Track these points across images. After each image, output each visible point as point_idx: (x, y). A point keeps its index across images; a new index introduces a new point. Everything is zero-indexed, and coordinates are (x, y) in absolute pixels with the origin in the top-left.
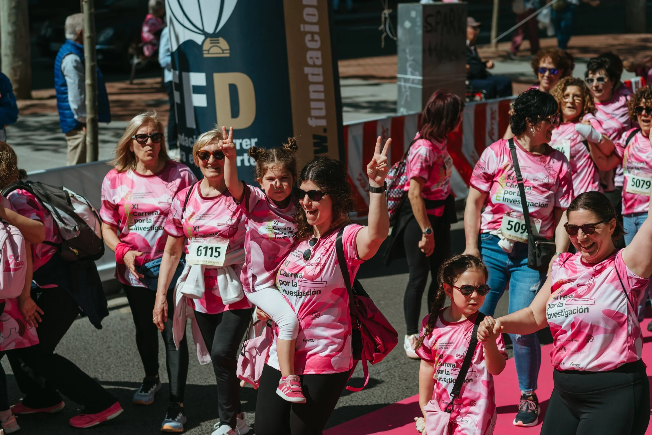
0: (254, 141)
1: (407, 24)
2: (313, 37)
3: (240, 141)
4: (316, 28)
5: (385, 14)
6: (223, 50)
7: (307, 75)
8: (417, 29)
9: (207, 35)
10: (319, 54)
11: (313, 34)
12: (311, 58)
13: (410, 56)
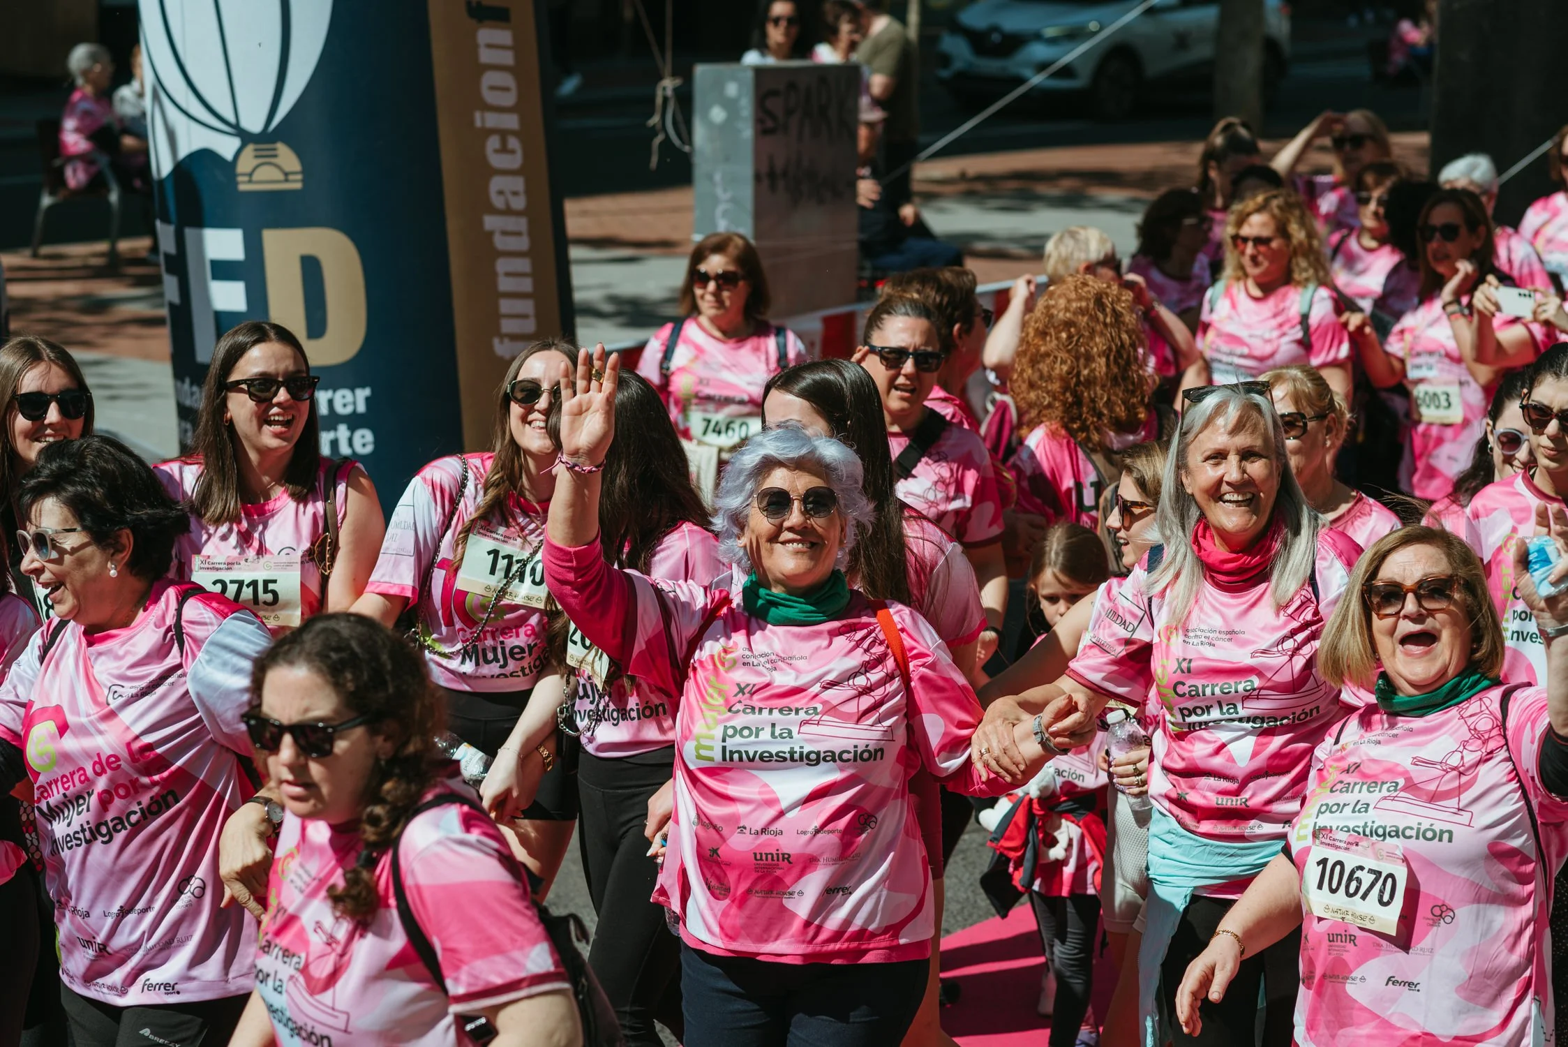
0: (363, 393)
1: (718, 114)
2: (504, 142)
3: (329, 394)
4: (511, 122)
5: (664, 88)
6: (286, 174)
7: (490, 234)
8: (740, 125)
9: (246, 137)
10: (518, 183)
11: (503, 134)
12: (501, 193)
13: (725, 190)
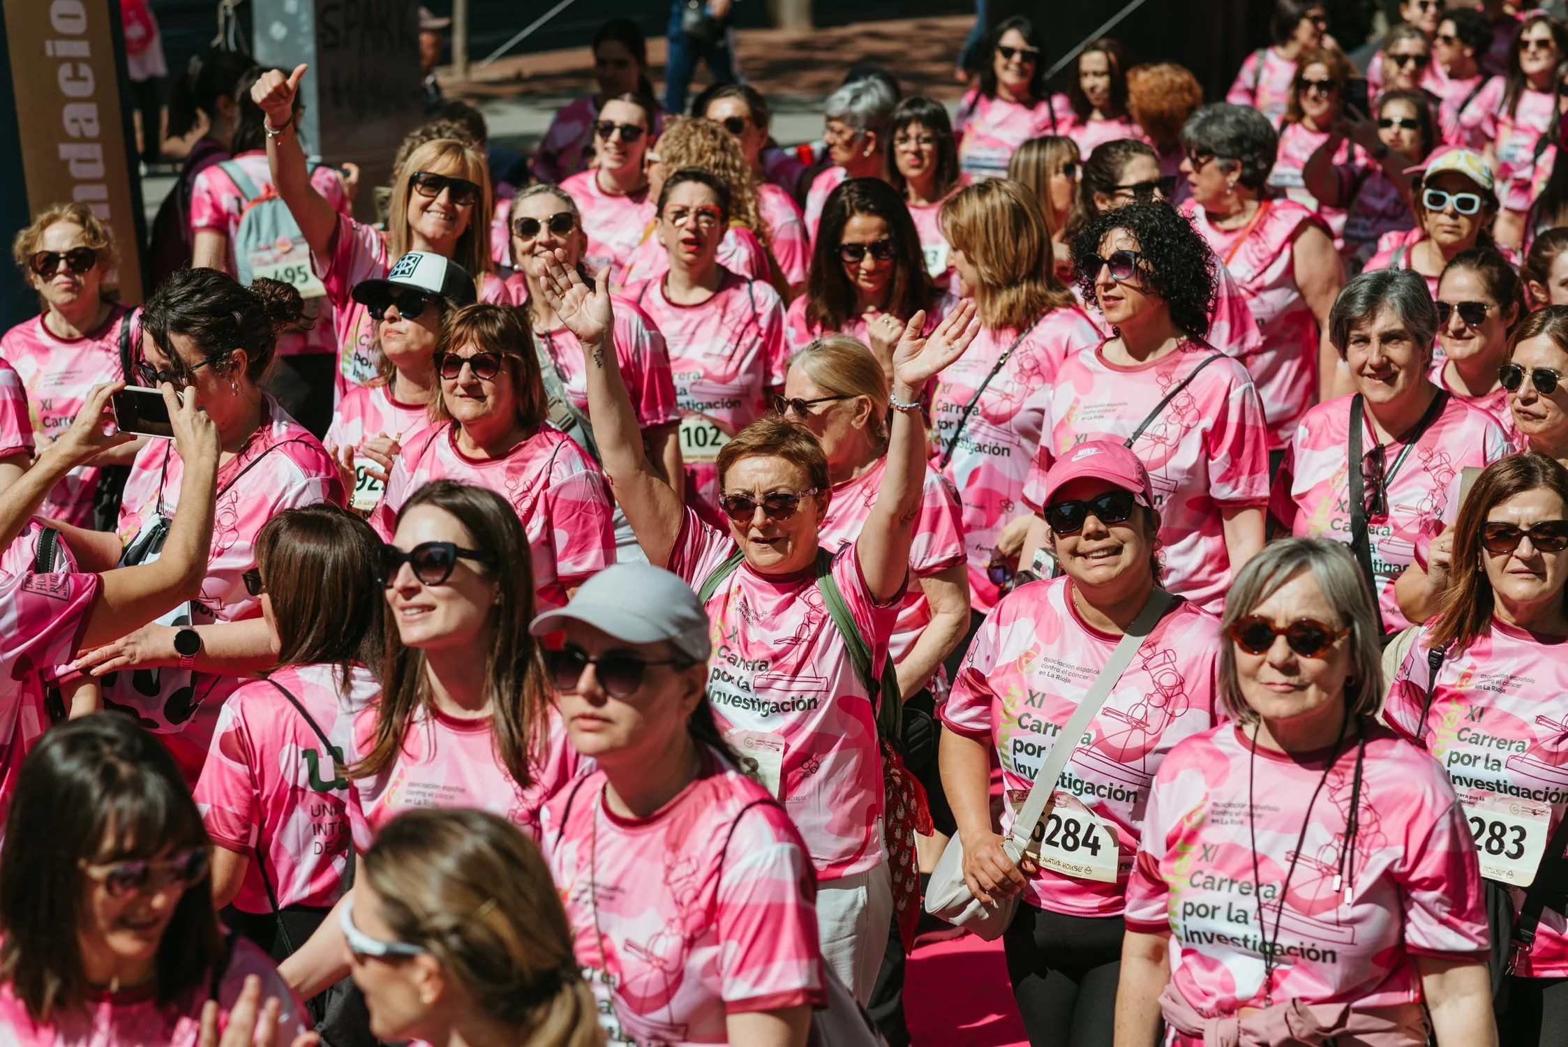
1: (278, 31)
2: (75, 70)
4: (81, 49)
5: (225, 7)
7: (66, 162)
8: (301, 41)
10: (92, 110)
11: (75, 62)
12: (73, 120)
